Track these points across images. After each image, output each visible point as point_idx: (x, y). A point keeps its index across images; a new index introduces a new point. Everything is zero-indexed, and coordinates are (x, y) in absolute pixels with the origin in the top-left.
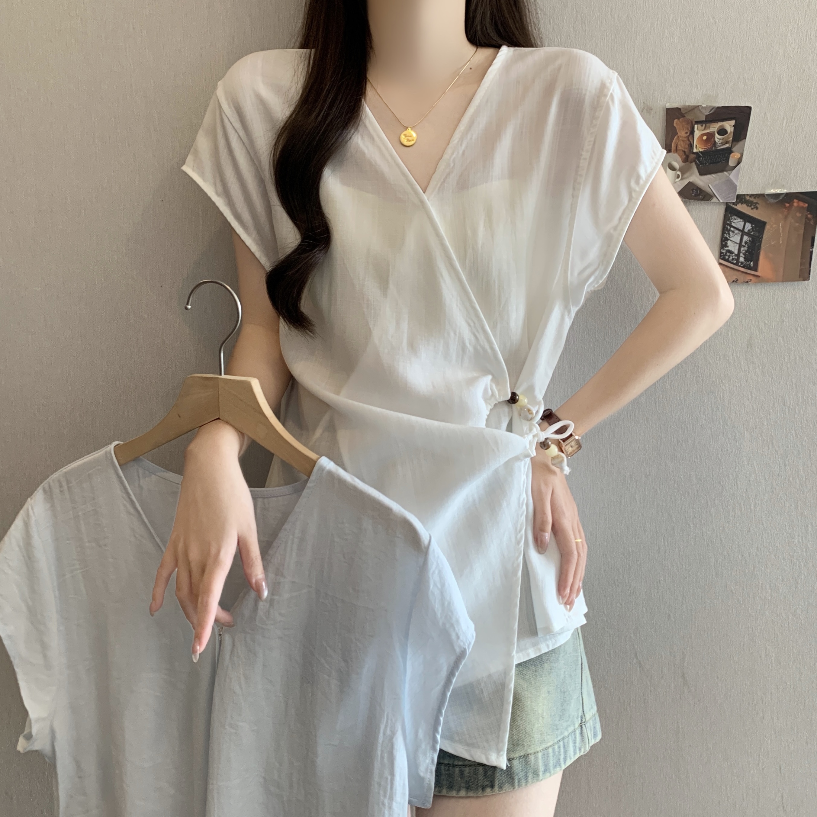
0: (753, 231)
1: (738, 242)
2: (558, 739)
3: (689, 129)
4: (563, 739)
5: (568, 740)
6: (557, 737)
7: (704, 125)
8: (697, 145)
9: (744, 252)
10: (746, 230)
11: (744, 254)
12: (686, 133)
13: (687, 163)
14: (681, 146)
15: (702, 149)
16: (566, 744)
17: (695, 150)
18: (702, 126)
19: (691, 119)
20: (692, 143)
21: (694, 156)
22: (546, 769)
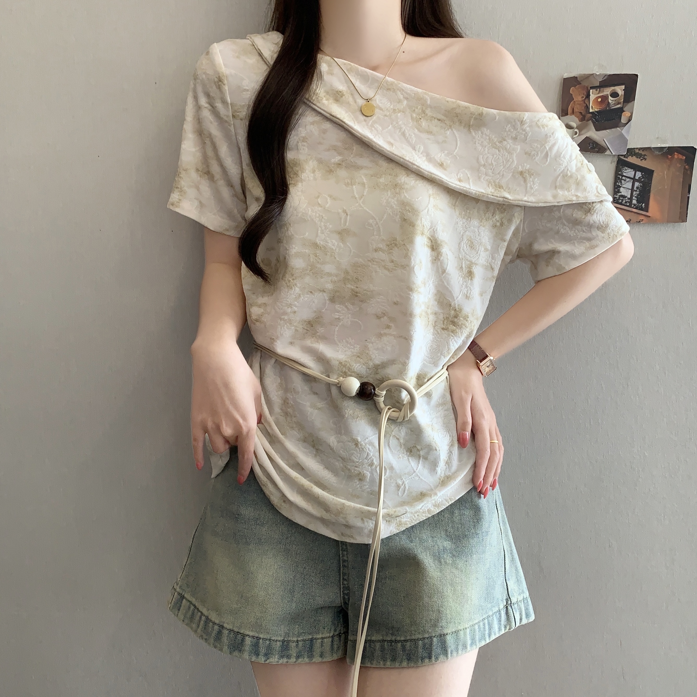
0: (643, 178)
1: (630, 187)
2: (483, 618)
3: (585, 94)
7: (598, 90)
8: (593, 107)
9: (636, 195)
10: (637, 178)
12: (583, 97)
13: (584, 122)
14: (577, 108)
15: (598, 109)
17: (591, 111)
19: (586, 85)
20: (588, 106)
21: (591, 115)
22: (473, 642)
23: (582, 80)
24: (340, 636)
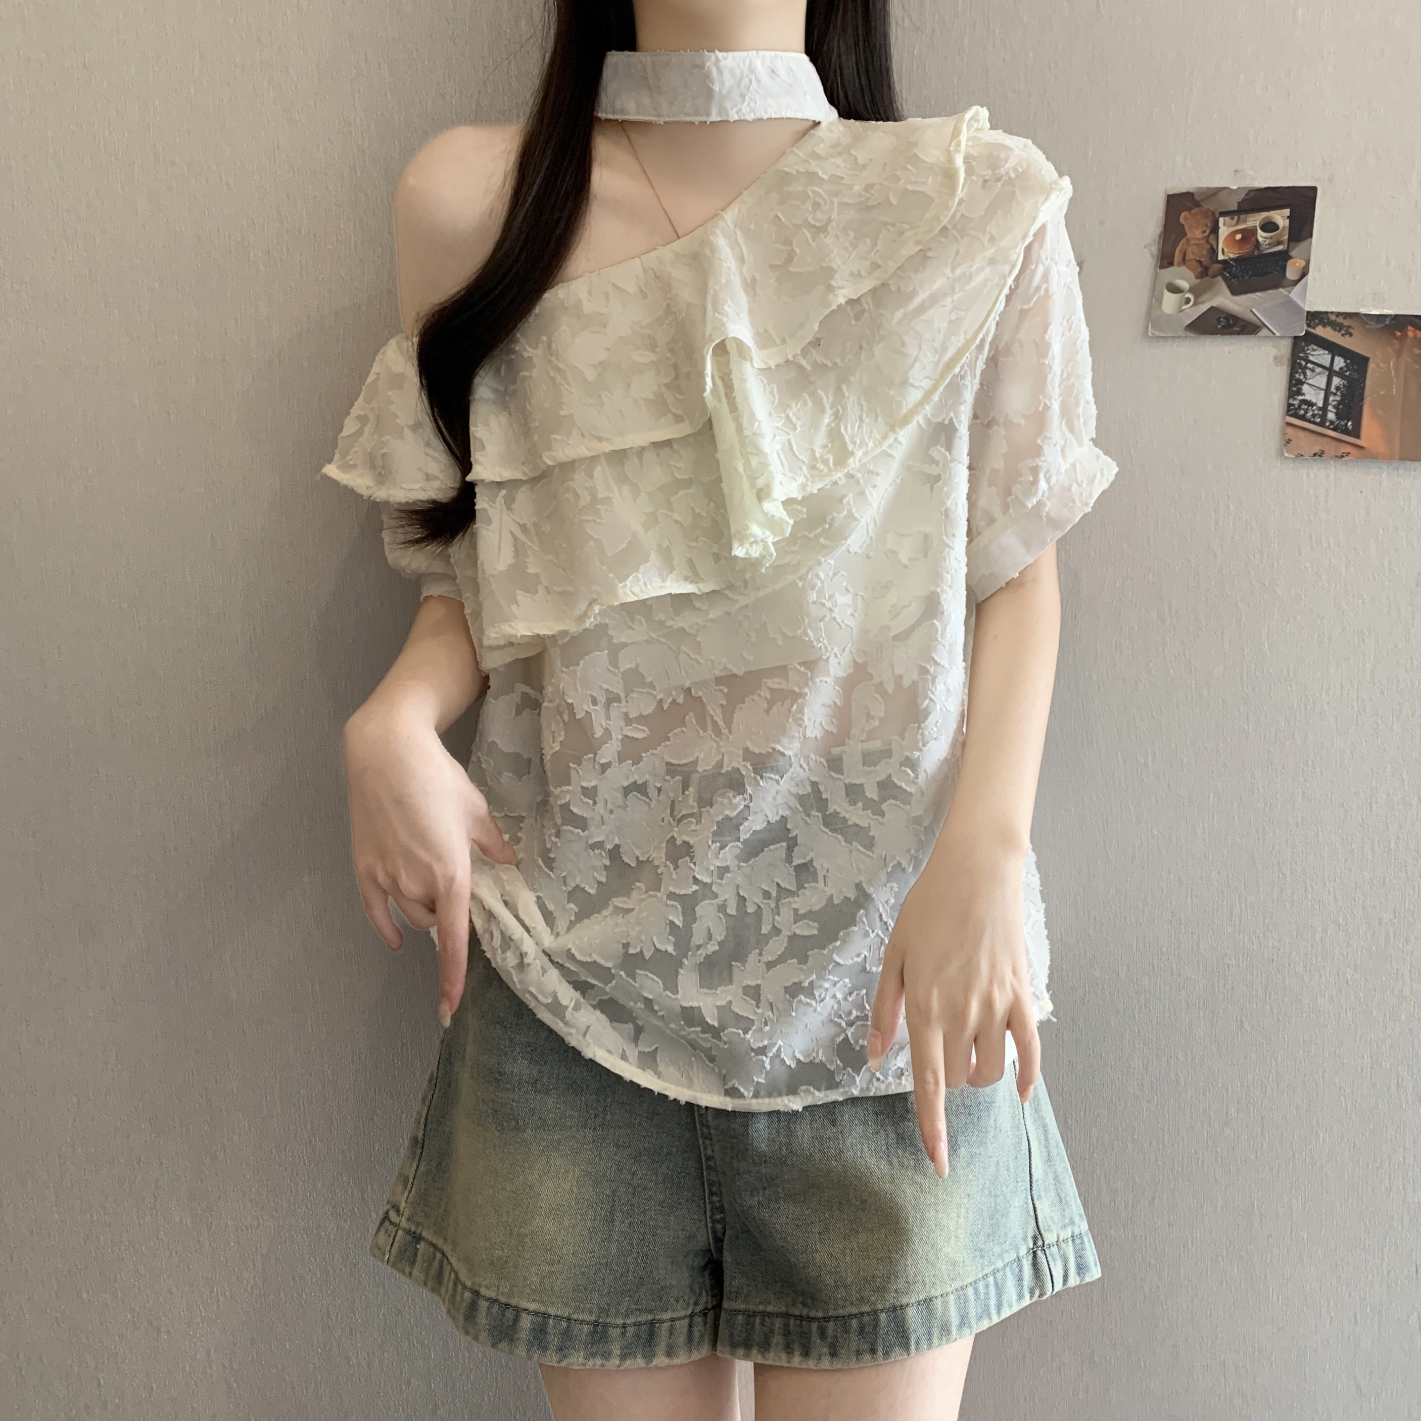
0: (1348, 370)
1: (1323, 386)
2: (984, 1272)
3: (1209, 225)
4: (995, 1272)
5: (1004, 1275)
6: (983, 1269)
7: (1236, 217)
8: (1226, 250)
9: (1334, 403)
10: (1336, 368)
11: (1334, 407)
12: (1204, 232)
13: (1205, 279)
14: (1193, 253)
15: (1234, 254)
16: (1000, 1281)
17: (1221, 257)
18: (1232, 219)
19: (1212, 209)
20: (1215, 247)
21: (1219, 266)
22: (964, 1322)
23: (1203, 200)
24: (705, 1315)
